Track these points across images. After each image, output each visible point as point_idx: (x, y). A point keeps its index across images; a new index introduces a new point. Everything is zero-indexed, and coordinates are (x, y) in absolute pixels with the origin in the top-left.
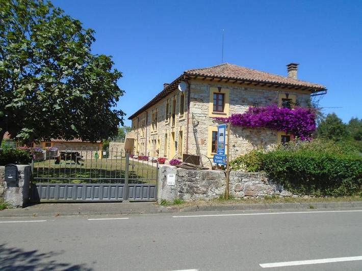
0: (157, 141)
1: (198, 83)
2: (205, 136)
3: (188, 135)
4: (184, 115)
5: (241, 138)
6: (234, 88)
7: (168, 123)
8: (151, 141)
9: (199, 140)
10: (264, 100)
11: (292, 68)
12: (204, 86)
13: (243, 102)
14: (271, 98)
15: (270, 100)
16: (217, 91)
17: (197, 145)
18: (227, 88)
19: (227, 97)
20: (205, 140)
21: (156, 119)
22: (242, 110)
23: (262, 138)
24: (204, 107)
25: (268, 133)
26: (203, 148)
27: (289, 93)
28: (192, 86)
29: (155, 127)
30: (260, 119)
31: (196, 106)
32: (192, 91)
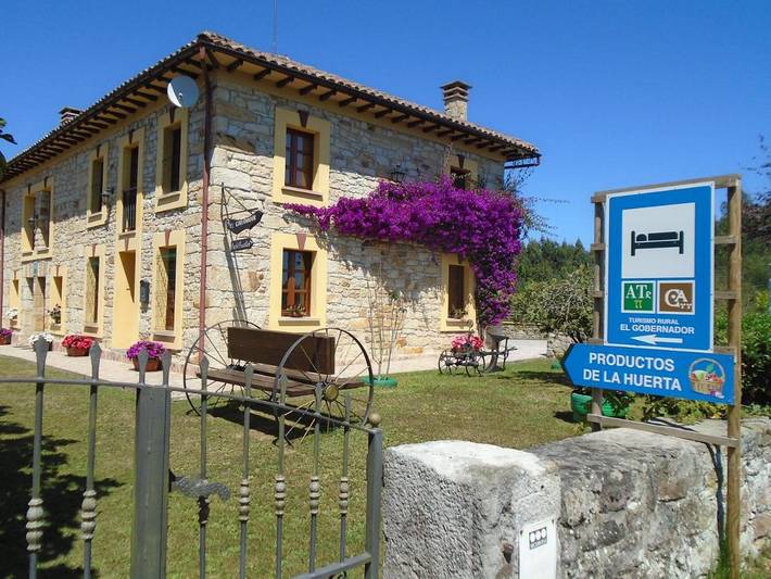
0: (50, 281)
1: (240, 88)
2: (262, 264)
3: (204, 259)
4: (183, 192)
5: (360, 272)
6: (342, 121)
7: (102, 222)
8: (23, 283)
9: (244, 277)
10: (413, 166)
11: (458, 94)
12: (258, 100)
13: (364, 166)
14: (426, 163)
15: (426, 167)
16: (296, 123)
17: (237, 292)
18: (325, 117)
19: (324, 146)
20: (261, 277)
21: (46, 211)
22: (362, 187)
23: (408, 270)
24: (258, 170)
25: (422, 257)
26: (257, 302)
27: (463, 154)
28: (221, 94)
29: (39, 236)
30: (414, 217)
31: (233, 163)
32: (218, 109)
